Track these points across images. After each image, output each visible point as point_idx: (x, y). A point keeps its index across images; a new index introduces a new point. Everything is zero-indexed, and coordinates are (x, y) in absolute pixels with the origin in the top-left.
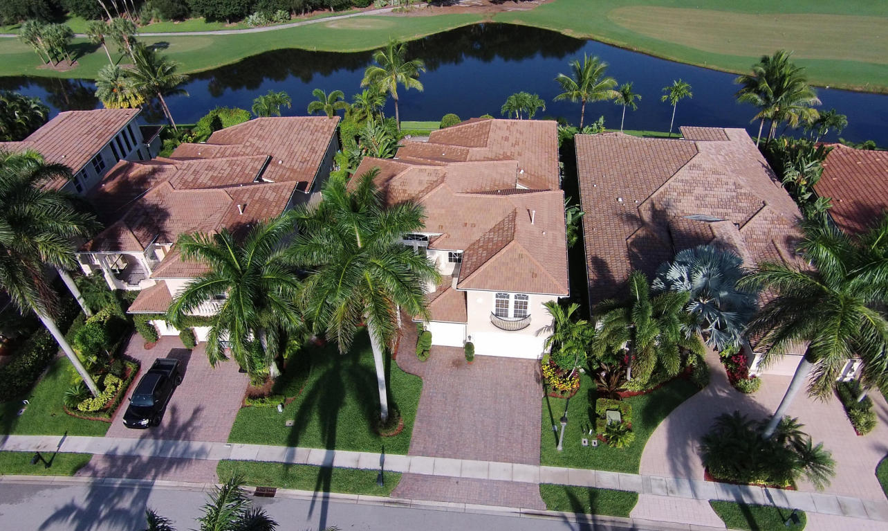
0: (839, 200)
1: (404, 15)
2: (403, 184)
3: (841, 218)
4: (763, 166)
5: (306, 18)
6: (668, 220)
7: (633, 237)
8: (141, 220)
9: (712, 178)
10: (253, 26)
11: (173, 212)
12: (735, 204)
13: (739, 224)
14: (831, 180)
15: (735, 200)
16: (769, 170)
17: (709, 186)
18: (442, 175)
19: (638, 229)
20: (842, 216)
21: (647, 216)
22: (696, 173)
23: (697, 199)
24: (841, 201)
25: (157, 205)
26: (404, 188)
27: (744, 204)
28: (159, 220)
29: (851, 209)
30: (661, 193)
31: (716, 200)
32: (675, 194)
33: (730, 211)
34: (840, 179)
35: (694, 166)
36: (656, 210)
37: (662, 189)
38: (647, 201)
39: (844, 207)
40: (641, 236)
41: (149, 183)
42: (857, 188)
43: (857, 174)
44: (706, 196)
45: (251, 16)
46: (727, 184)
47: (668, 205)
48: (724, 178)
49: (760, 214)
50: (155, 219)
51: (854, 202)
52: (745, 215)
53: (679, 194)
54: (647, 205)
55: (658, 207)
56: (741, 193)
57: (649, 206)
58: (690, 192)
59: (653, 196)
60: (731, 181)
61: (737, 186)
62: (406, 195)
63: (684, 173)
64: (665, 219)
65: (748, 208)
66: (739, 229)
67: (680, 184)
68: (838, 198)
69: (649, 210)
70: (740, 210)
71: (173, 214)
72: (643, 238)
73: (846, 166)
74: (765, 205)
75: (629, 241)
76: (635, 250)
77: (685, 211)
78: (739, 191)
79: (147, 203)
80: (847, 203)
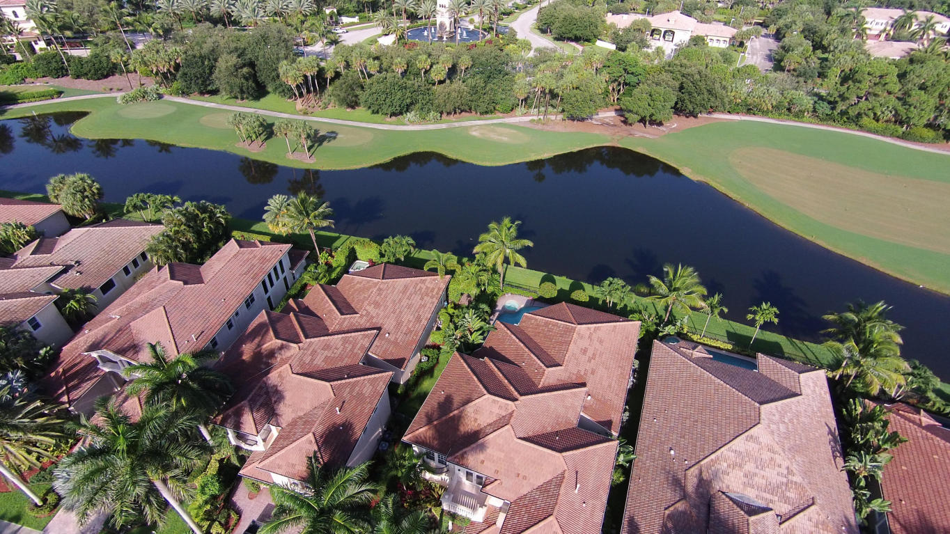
0: (901, 500)
1: (540, 126)
2: (476, 412)
3: (898, 526)
4: (830, 432)
5: (454, 120)
6: (712, 493)
7: (672, 509)
8: (262, 400)
9: (766, 456)
10: (408, 123)
11: (287, 395)
12: (783, 492)
13: (781, 516)
14: (899, 469)
15: (784, 488)
16: (835, 440)
17: (761, 465)
18: (510, 411)
19: (679, 501)
20: (900, 524)
21: (691, 484)
22: (751, 446)
23: (746, 476)
24: (903, 502)
25: (276, 386)
26: (476, 416)
27: (792, 494)
28: (275, 402)
29: (911, 518)
30: (712, 460)
31: (764, 482)
32: (725, 465)
33: (776, 498)
34: (910, 470)
35: (752, 437)
36: (702, 479)
37: (713, 456)
38: (696, 467)
39: (905, 512)
40: (680, 509)
41: (276, 358)
42: (925, 492)
43: (930, 472)
44: (755, 475)
45: (408, 114)
46: (780, 466)
47: (716, 474)
48: (778, 459)
49: (806, 512)
50: (273, 399)
51: (918, 511)
52: (790, 508)
53: (729, 466)
54: (694, 471)
55: (705, 476)
56: (792, 482)
57: (697, 472)
58: (740, 466)
59: (702, 463)
60: (785, 464)
61: (790, 471)
62: (476, 424)
63: (739, 444)
64: (708, 492)
65: (795, 501)
66: (780, 524)
67: (733, 454)
68: (902, 498)
69: (696, 477)
70: (787, 500)
71: (287, 398)
72: (681, 512)
73: (921, 456)
74: (813, 504)
75: (667, 512)
76: (670, 525)
77: (731, 488)
78: (790, 477)
79: (270, 382)
80: (909, 508)
